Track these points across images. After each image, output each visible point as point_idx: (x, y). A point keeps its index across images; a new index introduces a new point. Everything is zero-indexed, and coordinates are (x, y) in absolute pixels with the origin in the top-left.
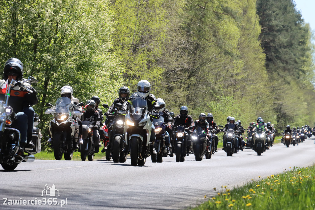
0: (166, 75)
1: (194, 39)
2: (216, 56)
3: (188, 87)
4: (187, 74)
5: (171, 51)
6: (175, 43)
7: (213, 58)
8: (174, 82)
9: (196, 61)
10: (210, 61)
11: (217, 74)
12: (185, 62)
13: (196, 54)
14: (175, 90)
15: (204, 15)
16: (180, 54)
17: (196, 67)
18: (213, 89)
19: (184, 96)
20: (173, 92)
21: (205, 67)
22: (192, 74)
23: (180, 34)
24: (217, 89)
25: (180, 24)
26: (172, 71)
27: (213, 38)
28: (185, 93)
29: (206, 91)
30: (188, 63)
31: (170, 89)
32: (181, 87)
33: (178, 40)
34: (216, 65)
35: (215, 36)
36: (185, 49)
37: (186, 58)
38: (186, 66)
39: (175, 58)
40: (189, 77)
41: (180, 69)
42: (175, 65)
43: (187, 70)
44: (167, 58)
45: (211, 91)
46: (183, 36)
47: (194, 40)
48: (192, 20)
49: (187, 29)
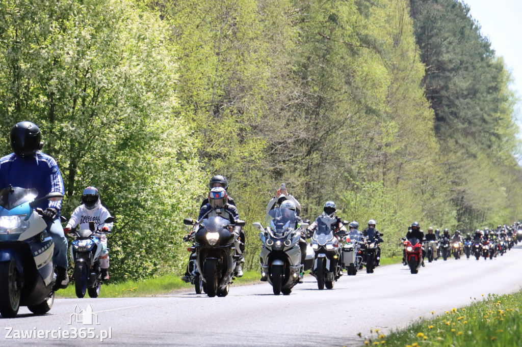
0: (271, 150)
1: (314, 90)
2: (352, 117)
3: (307, 169)
4: (304, 149)
5: (278, 110)
6: (283, 97)
7: (346, 119)
8: (284, 161)
9: (318, 127)
10: (341, 124)
11: (354, 147)
12: (301, 128)
13: (318, 114)
14: (285, 176)
15: (329, 50)
16: (292, 115)
17: (320, 135)
18: (349, 171)
19: (302, 184)
20: (283, 178)
21: (334, 135)
22: (313, 147)
23: (290, 82)
24: (355, 172)
25: (289, 66)
26: (280, 143)
27: (345, 87)
28: (303, 179)
29: (337, 175)
30: (307, 130)
31: (278, 174)
32: (296, 169)
33: (288, 91)
34: (352, 132)
35: (348, 83)
36: (300, 106)
37: (302, 122)
38: (303, 135)
39: (284, 122)
40: (309, 153)
41: (293, 140)
42: (284, 133)
43: (305, 141)
44: (270, 122)
45: (346, 174)
46: (297, 86)
47: (315, 92)
48: (309, 58)
49: (302, 74)
